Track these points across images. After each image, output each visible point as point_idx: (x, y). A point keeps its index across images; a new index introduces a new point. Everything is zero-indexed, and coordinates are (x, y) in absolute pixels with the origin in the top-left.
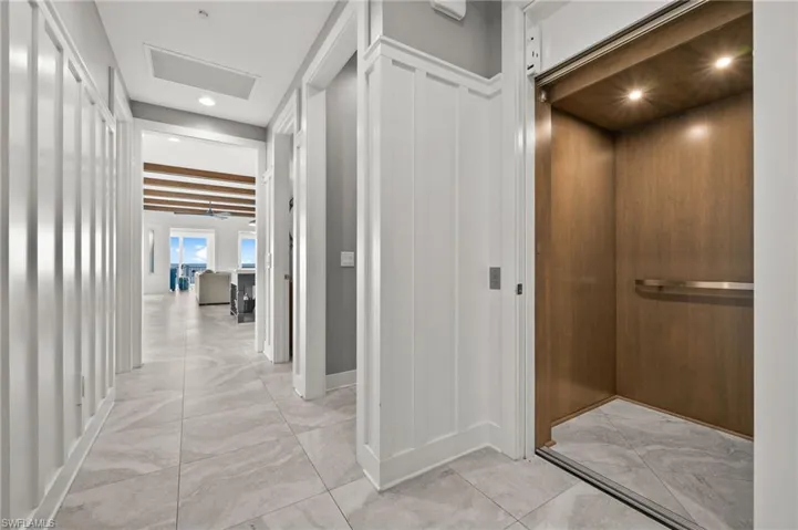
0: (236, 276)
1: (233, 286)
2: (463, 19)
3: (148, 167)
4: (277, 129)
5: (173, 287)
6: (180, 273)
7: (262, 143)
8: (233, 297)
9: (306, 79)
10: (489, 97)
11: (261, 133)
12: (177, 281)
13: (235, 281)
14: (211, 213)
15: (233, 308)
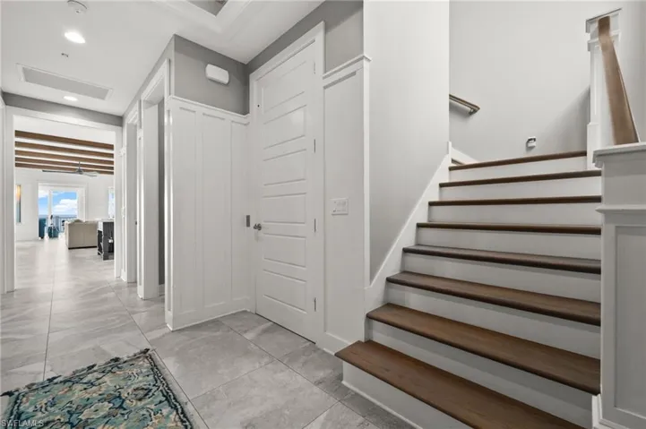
0: (102, 224)
1: (100, 232)
2: (227, 85)
3: (19, 134)
4: (129, 120)
5: (41, 235)
6: (49, 223)
7: (119, 128)
8: (100, 240)
9: (144, 96)
10: (245, 125)
11: (118, 120)
12: (46, 229)
13: (101, 228)
14: (80, 172)
15: (100, 249)
